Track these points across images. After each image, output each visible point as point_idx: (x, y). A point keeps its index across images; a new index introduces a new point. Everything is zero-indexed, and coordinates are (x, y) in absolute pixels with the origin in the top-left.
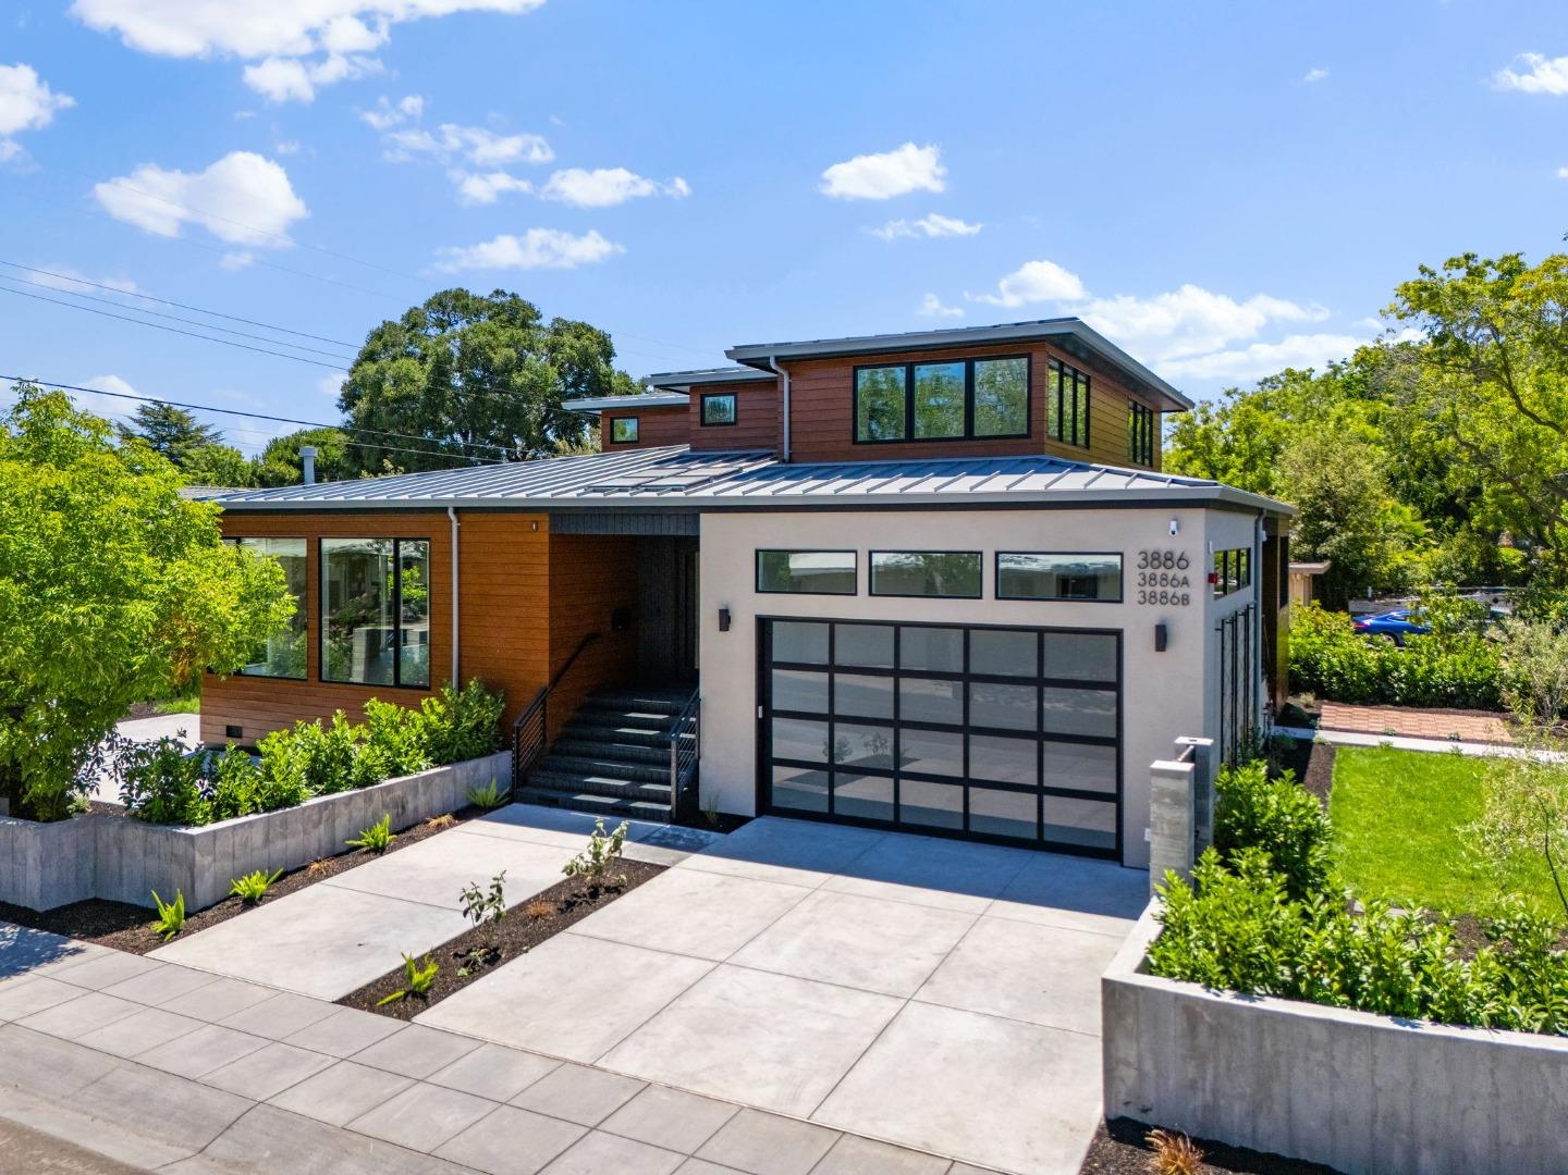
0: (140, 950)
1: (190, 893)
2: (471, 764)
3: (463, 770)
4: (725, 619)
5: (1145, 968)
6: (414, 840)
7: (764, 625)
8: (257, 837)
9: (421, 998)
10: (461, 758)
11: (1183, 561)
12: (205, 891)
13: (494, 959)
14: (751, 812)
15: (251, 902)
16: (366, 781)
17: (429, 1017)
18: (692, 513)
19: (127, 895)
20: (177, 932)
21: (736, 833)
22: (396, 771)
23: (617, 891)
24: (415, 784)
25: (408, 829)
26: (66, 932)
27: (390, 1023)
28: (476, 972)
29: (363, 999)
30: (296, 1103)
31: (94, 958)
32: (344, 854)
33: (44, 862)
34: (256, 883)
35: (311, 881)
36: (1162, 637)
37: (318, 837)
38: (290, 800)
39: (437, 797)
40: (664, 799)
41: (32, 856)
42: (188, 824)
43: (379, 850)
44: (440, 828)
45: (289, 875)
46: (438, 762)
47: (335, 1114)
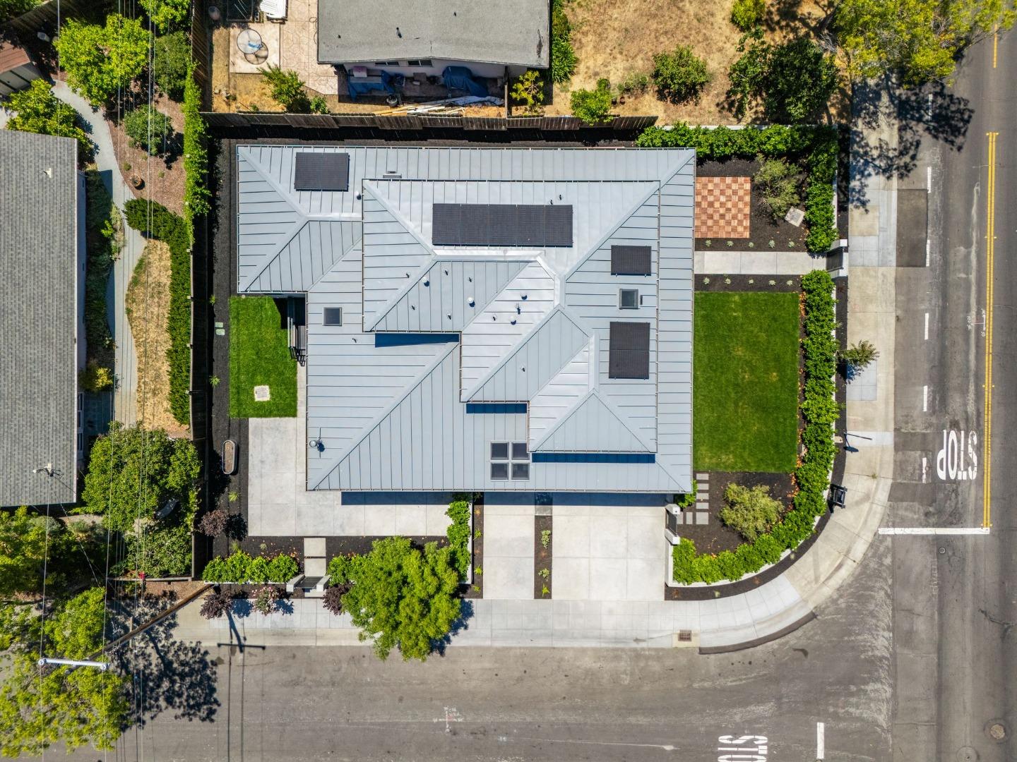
0: (479, 596)
27: (550, 601)
29: (538, 595)
30: (558, 627)
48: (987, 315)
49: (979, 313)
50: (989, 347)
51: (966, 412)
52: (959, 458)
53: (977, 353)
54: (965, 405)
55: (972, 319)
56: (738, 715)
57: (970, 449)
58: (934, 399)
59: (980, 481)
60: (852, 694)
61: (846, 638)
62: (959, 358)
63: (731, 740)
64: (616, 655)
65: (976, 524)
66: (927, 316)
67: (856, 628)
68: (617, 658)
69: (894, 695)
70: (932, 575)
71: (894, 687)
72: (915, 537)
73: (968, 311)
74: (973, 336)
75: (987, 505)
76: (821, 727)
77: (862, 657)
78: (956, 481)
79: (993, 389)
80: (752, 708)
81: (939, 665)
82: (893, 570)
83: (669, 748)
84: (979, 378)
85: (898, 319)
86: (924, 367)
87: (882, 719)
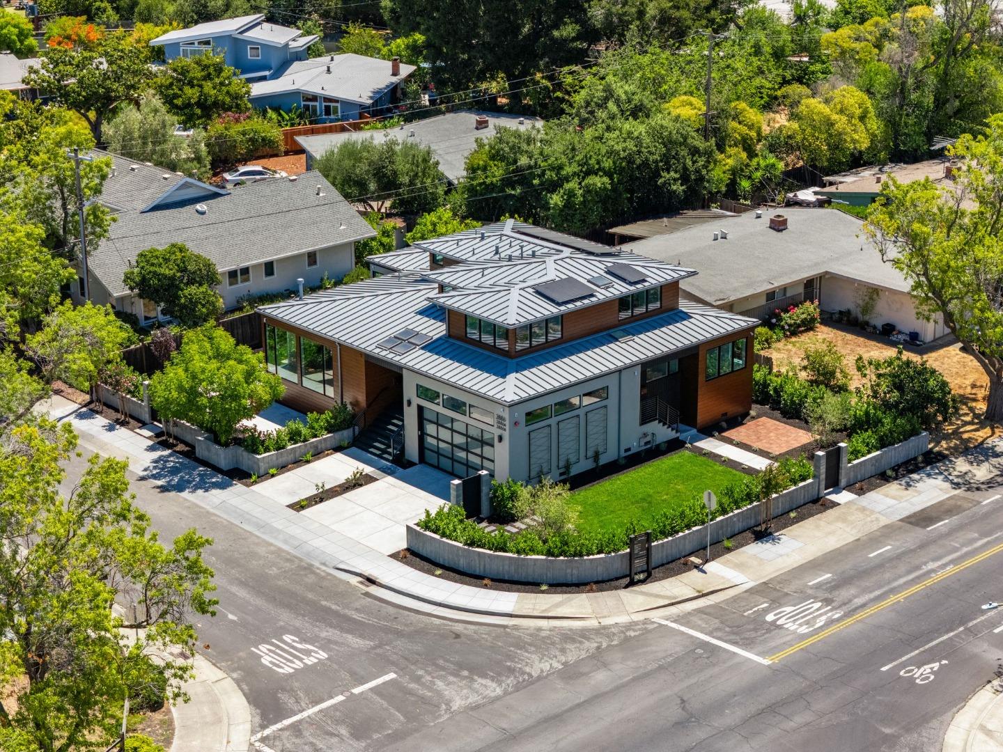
0: (248, 486)
1: (258, 472)
2: (340, 433)
3: (338, 435)
4: (409, 403)
5: (418, 525)
6: (319, 459)
7: (421, 409)
8: (274, 458)
9: (303, 508)
10: (338, 430)
11: (504, 420)
12: (262, 471)
13: (322, 500)
14: (417, 461)
15: (273, 476)
16: (305, 440)
17: (303, 512)
18: (401, 368)
19: (244, 468)
20: (255, 482)
21: (408, 470)
22: (315, 436)
23: (361, 485)
24: (320, 441)
25: (318, 454)
26: (232, 478)
27: (295, 512)
28: (316, 503)
29: (291, 506)
30: (275, 525)
31: (238, 487)
32: (298, 462)
33: (225, 458)
34: (273, 471)
35: (289, 470)
36: (500, 439)
37: (291, 458)
38: (284, 447)
39: (329, 445)
40: (389, 454)
41: (222, 456)
42: (259, 454)
43: (308, 462)
44: (328, 455)
45: (283, 468)
46: (329, 432)
47: (280, 527)
48: (951, 570)
49: (945, 566)
50: (928, 582)
51: (850, 601)
52: (802, 617)
53: (913, 580)
54: (855, 597)
55: (931, 566)
56: (327, 633)
57: (824, 618)
58: (830, 582)
59: (803, 637)
60: (456, 675)
61: (512, 649)
62: (887, 575)
63: (294, 641)
64: (290, 559)
65: (762, 654)
66: (889, 547)
67: (533, 649)
68: (288, 560)
69: (498, 698)
70: (664, 658)
71: (506, 693)
72: (683, 633)
73: (935, 559)
74: (921, 572)
75: (790, 651)
76: (392, 676)
77: (509, 664)
78: (780, 627)
79: (899, 601)
80: (350, 637)
81: (579, 705)
82: (627, 639)
83: (231, 617)
84: (893, 591)
85: (858, 540)
86: (847, 566)
87: (457, 704)
